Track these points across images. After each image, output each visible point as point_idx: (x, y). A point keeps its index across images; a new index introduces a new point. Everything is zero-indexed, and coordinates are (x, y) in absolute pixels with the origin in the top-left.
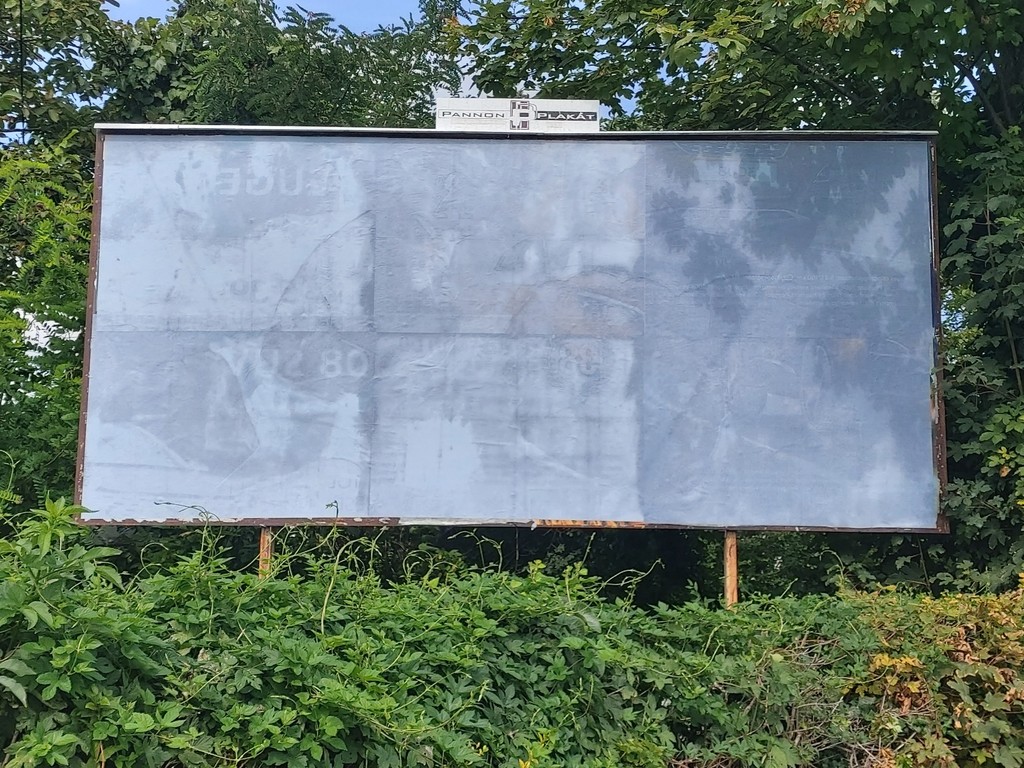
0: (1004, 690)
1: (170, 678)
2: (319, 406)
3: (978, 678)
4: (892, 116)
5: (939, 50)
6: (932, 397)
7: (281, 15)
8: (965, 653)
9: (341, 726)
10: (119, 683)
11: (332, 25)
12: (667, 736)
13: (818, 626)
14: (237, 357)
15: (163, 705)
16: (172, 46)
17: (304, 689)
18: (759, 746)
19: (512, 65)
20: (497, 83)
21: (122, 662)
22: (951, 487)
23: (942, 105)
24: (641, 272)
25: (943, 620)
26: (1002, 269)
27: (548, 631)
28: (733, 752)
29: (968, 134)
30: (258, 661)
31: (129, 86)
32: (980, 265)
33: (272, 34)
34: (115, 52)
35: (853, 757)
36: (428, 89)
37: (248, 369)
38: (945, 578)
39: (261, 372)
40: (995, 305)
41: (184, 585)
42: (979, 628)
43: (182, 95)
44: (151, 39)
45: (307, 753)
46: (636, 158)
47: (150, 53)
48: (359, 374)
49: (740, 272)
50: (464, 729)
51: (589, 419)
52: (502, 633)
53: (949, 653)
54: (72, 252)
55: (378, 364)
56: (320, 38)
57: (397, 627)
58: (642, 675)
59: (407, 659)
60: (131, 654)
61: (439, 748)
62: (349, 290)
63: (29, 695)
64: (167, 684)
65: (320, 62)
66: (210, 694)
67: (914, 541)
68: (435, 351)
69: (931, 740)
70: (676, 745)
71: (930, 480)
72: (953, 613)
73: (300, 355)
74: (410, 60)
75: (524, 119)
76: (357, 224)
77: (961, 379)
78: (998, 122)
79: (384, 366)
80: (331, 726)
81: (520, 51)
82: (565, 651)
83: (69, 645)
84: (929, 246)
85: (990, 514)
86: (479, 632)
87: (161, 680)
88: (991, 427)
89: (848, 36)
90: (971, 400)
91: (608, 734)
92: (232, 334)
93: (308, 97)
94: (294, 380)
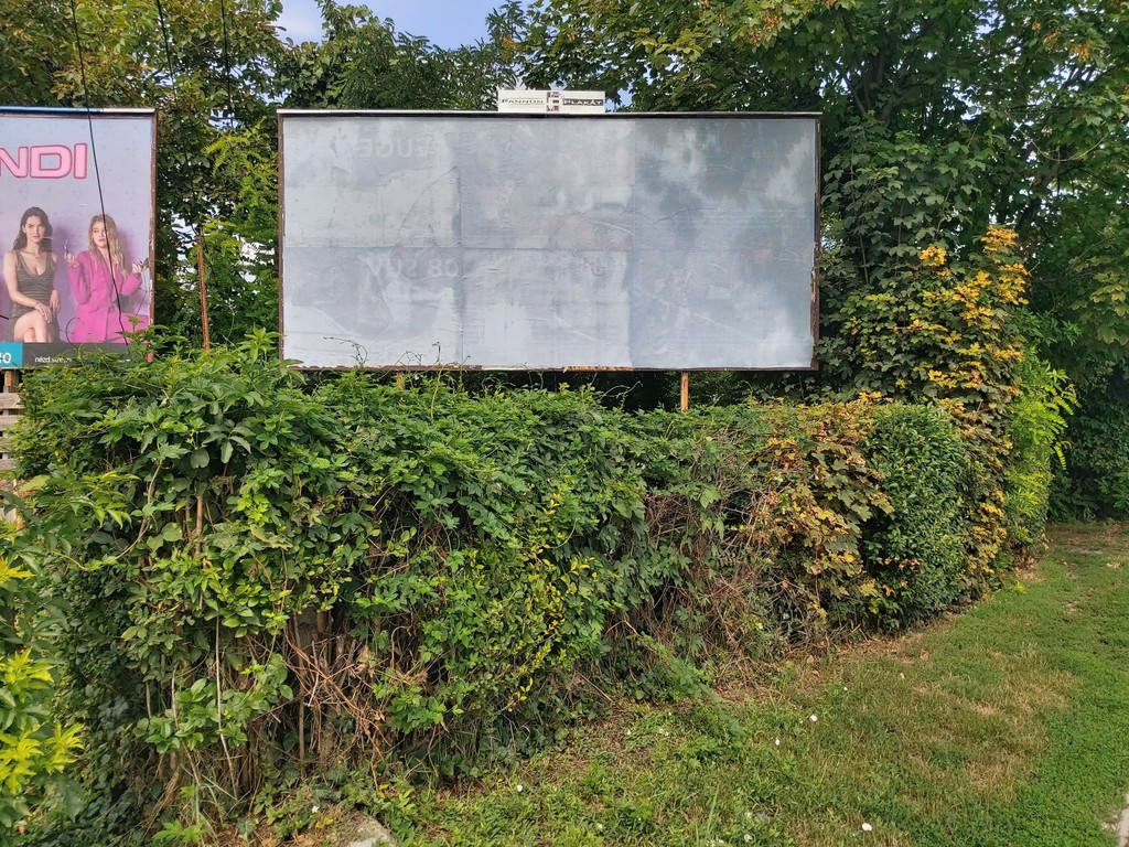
0: (845, 458)
1: (338, 439)
2: (429, 295)
3: (830, 451)
4: (795, 103)
5: (825, 58)
6: (812, 285)
7: (397, 39)
8: (824, 437)
9: (445, 469)
10: (308, 443)
11: (428, 44)
12: (642, 484)
13: (735, 423)
14: (375, 264)
15: (336, 456)
16: (327, 60)
17: (422, 448)
18: (697, 489)
19: (548, 69)
20: (537, 81)
21: (309, 430)
22: (821, 342)
23: (826, 97)
24: (632, 207)
25: (810, 418)
26: (859, 203)
27: (571, 423)
28: (681, 492)
29: (842, 116)
30: (391, 432)
31: (300, 89)
32: (845, 201)
33: (391, 51)
34: (289, 67)
35: (754, 496)
36: (495, 89)
37: (383, 271)
38: (814, 397)
39: (392, 274)
40: (853, 226)
41: (345, 390)
42: (832, 423)
43: (334, 94)
44: (313, 56)
45: (425, 484)
46: (629, 131)
47: (313, 65)
48: (453, 275)
49: (693, 207)
50: (521, 476)
51: (598, 303)
52: (543, 423)
53: (813, 437)
54: (267, 198)
55: (465, 268)
56: (421, 53)
57: (480, 419)
58: (628, 449)
59: (486, 436)
60: (314, 426)
61: (505, 485)
62: (445, 219)
63: (252, 448)
64: (337, 443)
65: (422, 70)
66: (364, 450)
67: (796, 376)
68: (501, 260)
69: (800, 487)
70: (647, 489)
71: (808, 338)
72: (817, 413)
73: (415, 263)
74: (482, 68)
75: (556, 104)
76: (449, 176)
77: (830, 273)
78: (861, 107)
79: (469, 270)
80: (439, 469)
81: (553, 59)
82: (581, 433)
83: (275, 418)
84: (813, 189)
85: (845, 358)
86: (529, 422)
87: (334, 441)
88: (846, 304)
89: (766, 47)
90: (836, 288)
91: (606, 481)
92: (371, 249)
93: (414, 92)
94: (412, 278)
